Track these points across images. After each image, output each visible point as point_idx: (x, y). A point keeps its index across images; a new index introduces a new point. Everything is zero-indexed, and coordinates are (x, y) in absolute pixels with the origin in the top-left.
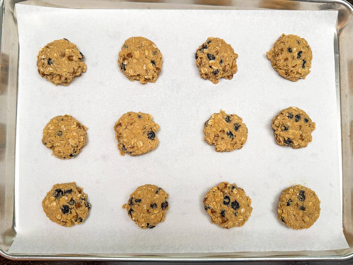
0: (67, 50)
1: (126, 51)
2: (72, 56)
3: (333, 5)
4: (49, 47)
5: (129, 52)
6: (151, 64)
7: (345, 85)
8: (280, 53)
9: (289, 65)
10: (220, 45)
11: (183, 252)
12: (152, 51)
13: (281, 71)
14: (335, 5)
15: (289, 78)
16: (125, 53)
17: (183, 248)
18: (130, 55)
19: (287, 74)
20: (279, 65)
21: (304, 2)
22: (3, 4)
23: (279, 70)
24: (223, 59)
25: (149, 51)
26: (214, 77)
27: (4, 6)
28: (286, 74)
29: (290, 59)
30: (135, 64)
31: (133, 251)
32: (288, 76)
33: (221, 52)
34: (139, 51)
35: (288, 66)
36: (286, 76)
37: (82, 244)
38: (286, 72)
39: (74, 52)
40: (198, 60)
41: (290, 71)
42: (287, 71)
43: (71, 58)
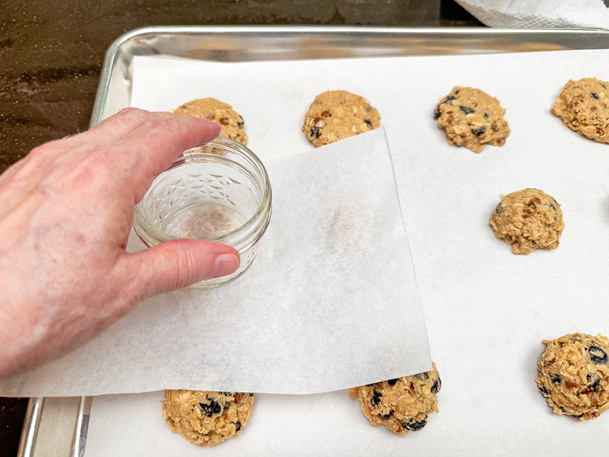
0: (218, 111)
1: (320, 108)
2: (227, 119)
4: (188, 107)
5: (325, 109)
6: (365, 124)
8: (579, 101)
9: (601, 117)
10: (477, 95)
12: (364, 107)
13: (588, 127)
15: (604, 137)
16: (318, 112)
18: (326, 114)
19: (600, 131)
20: (583, 118)
23: (583, 127)
24: (489, 113)
25: (358, 107)
26: (476, 140)
28: (598, 132)
29: (600, 108)
30: (338, 126)
32: (602, 135)
33: (481, 104)
34: (342, 108)
35: (600, 119)
36: (598, 135)
38: (597, 128)
39: (229, 114)
40: (445, 116)
41: (605, 126)
42: (601, 126)
43: (225, 121)
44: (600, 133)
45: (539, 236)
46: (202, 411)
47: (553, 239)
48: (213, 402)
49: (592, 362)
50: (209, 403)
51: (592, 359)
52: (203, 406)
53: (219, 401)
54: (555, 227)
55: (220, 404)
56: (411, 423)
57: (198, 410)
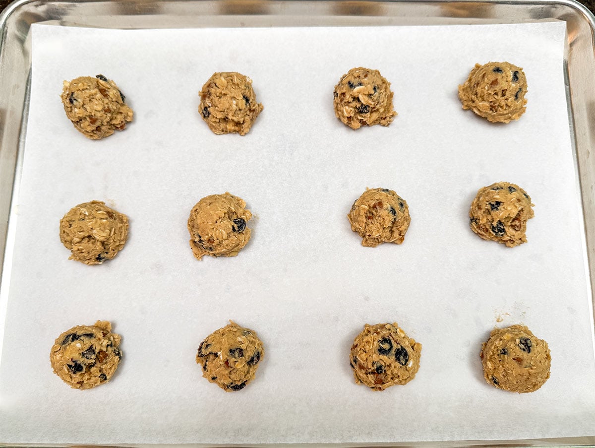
3: (552, 7)
7: (584, 134)
11: (294, 442)
13: (483, 103)
14: (556, 8)
15: (496, 116)
17: (293, 434)
19: (493, 109)
21: (502, 5)
22: (5, 25)
23: (479, 102)
27: (6, 28)
28: (491, 109)
31: (199, 439)
36: (491, 112)
37: (108, 425)
41: (498, 104)
44: (493, 111)
45: (380, 236)
46: (68, 369)
47: (395, 238)
48: (76, 364)
49: (377, 352)
50: (73, 364)
51: (378, 350)
52: (70, 366)
53: (82, 363)
54: (398, 227)
55: (83, 365)
56: (231, 386)
57: (65, 369)
